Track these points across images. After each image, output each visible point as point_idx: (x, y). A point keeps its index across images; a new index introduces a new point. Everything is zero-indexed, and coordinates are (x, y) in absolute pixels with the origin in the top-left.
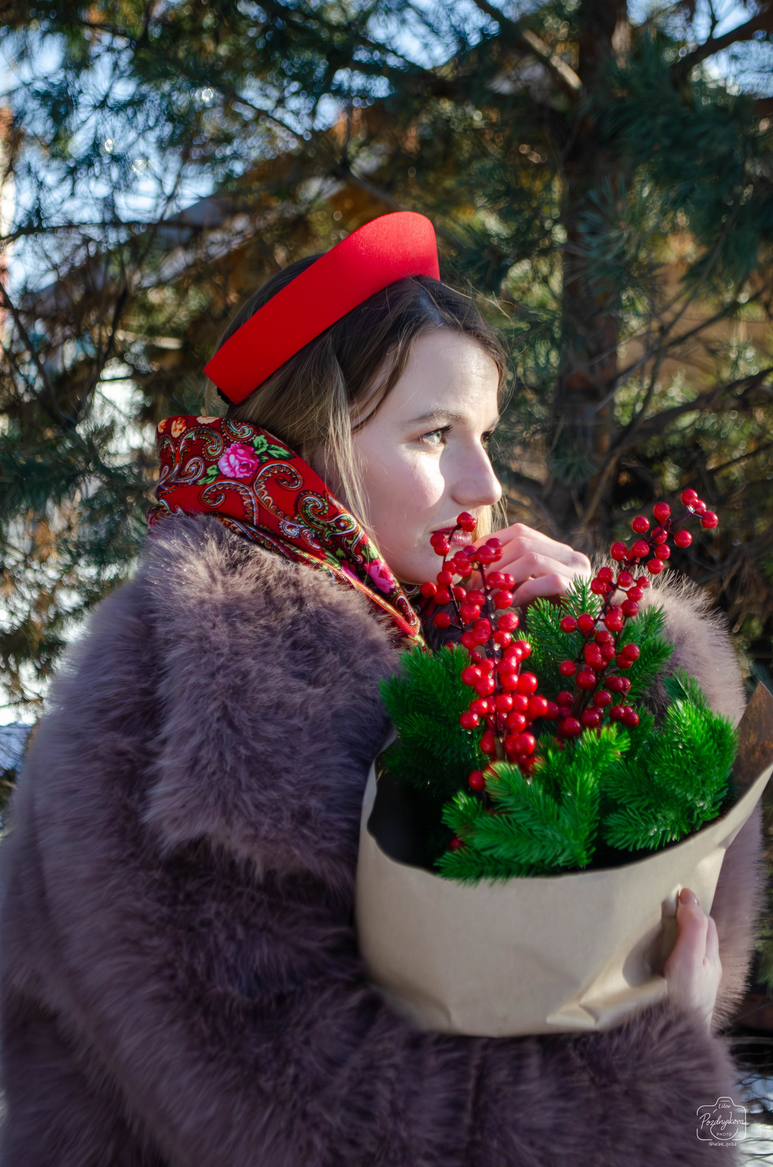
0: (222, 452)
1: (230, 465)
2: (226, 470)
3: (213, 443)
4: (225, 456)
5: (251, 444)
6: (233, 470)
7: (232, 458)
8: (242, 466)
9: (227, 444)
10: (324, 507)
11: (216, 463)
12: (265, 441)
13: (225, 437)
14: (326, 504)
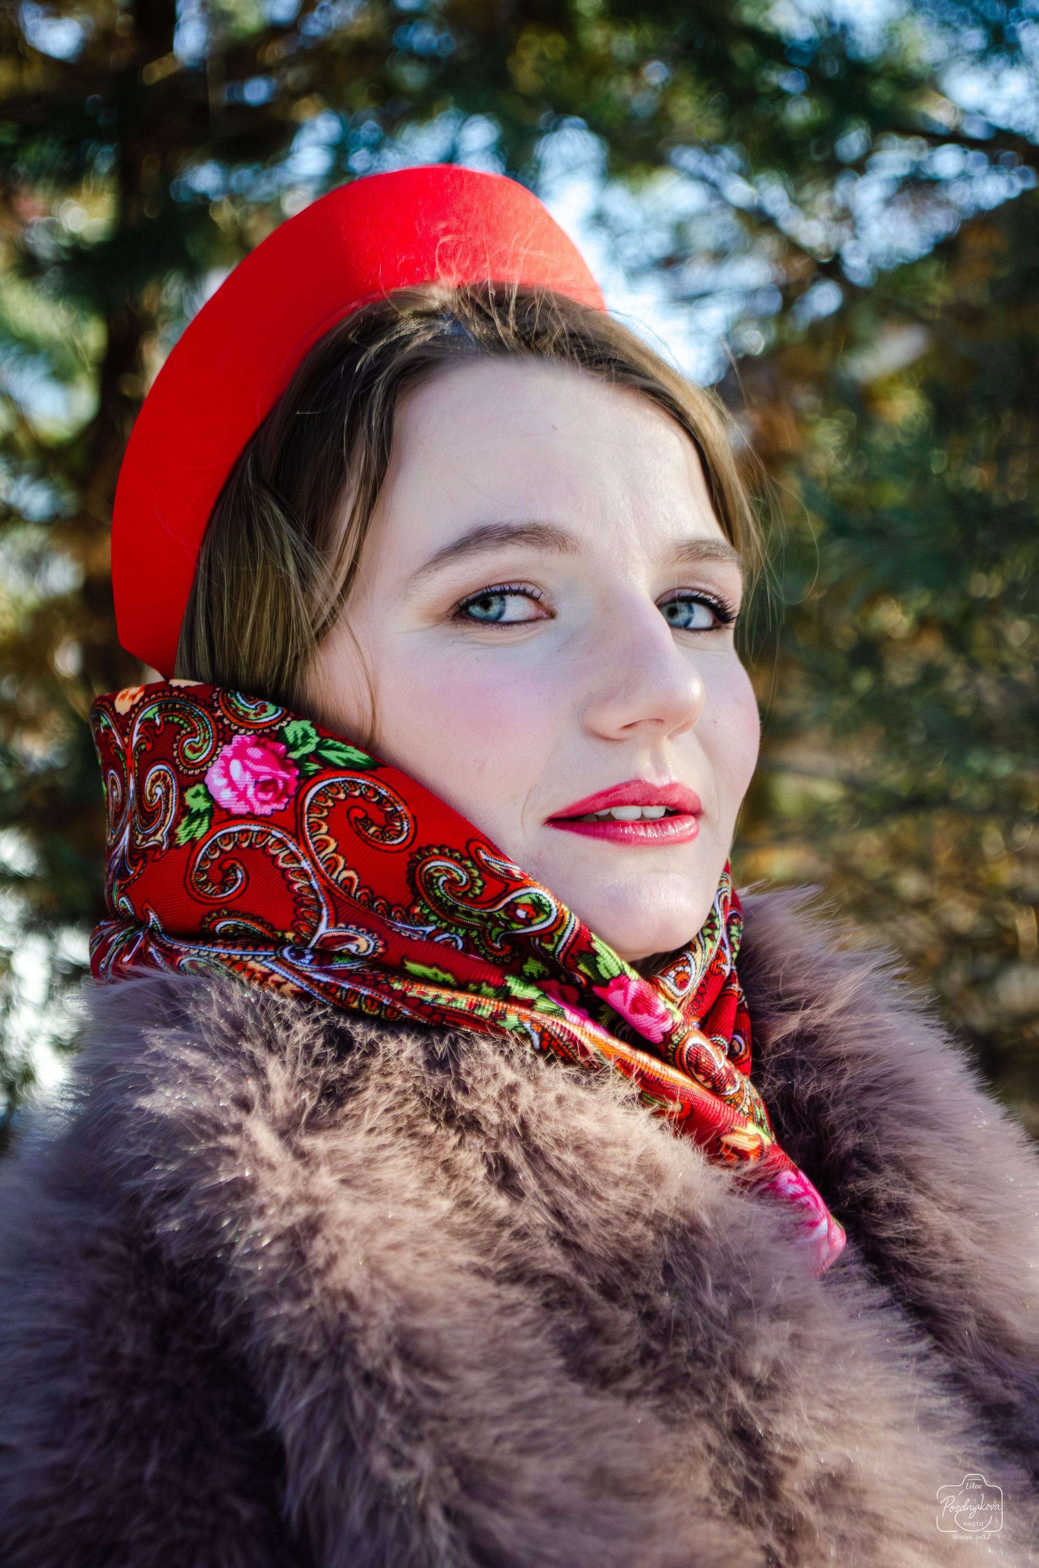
0: (212, 754)
1: (232, 785)
2: (226, 796)
3: (193, 733)
4: (220, 763)
5: (280, 736)
6: (242, 796)
7: (236, 767)
8: (262, 787)
9: (224, 736)
10: (472, 880)
11: (201, 778)
12: (312, 732)
13: (220, 719)
14: (476, 873)
